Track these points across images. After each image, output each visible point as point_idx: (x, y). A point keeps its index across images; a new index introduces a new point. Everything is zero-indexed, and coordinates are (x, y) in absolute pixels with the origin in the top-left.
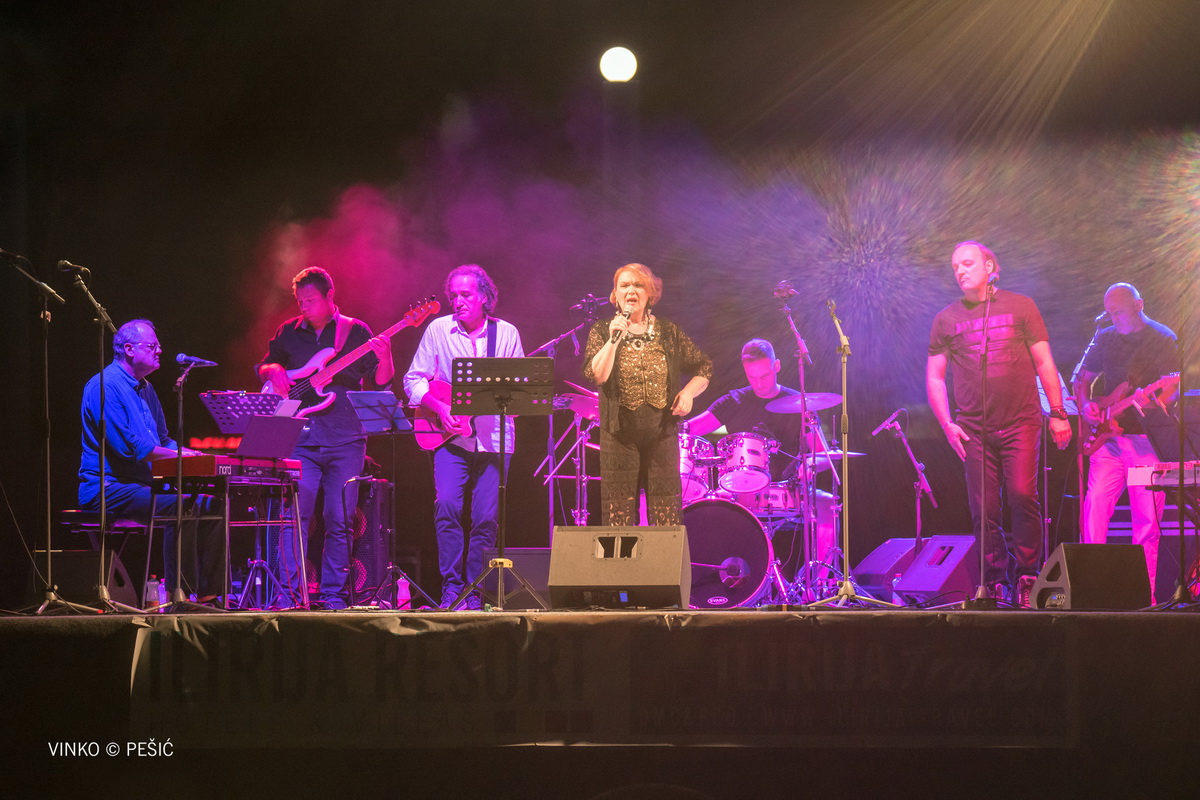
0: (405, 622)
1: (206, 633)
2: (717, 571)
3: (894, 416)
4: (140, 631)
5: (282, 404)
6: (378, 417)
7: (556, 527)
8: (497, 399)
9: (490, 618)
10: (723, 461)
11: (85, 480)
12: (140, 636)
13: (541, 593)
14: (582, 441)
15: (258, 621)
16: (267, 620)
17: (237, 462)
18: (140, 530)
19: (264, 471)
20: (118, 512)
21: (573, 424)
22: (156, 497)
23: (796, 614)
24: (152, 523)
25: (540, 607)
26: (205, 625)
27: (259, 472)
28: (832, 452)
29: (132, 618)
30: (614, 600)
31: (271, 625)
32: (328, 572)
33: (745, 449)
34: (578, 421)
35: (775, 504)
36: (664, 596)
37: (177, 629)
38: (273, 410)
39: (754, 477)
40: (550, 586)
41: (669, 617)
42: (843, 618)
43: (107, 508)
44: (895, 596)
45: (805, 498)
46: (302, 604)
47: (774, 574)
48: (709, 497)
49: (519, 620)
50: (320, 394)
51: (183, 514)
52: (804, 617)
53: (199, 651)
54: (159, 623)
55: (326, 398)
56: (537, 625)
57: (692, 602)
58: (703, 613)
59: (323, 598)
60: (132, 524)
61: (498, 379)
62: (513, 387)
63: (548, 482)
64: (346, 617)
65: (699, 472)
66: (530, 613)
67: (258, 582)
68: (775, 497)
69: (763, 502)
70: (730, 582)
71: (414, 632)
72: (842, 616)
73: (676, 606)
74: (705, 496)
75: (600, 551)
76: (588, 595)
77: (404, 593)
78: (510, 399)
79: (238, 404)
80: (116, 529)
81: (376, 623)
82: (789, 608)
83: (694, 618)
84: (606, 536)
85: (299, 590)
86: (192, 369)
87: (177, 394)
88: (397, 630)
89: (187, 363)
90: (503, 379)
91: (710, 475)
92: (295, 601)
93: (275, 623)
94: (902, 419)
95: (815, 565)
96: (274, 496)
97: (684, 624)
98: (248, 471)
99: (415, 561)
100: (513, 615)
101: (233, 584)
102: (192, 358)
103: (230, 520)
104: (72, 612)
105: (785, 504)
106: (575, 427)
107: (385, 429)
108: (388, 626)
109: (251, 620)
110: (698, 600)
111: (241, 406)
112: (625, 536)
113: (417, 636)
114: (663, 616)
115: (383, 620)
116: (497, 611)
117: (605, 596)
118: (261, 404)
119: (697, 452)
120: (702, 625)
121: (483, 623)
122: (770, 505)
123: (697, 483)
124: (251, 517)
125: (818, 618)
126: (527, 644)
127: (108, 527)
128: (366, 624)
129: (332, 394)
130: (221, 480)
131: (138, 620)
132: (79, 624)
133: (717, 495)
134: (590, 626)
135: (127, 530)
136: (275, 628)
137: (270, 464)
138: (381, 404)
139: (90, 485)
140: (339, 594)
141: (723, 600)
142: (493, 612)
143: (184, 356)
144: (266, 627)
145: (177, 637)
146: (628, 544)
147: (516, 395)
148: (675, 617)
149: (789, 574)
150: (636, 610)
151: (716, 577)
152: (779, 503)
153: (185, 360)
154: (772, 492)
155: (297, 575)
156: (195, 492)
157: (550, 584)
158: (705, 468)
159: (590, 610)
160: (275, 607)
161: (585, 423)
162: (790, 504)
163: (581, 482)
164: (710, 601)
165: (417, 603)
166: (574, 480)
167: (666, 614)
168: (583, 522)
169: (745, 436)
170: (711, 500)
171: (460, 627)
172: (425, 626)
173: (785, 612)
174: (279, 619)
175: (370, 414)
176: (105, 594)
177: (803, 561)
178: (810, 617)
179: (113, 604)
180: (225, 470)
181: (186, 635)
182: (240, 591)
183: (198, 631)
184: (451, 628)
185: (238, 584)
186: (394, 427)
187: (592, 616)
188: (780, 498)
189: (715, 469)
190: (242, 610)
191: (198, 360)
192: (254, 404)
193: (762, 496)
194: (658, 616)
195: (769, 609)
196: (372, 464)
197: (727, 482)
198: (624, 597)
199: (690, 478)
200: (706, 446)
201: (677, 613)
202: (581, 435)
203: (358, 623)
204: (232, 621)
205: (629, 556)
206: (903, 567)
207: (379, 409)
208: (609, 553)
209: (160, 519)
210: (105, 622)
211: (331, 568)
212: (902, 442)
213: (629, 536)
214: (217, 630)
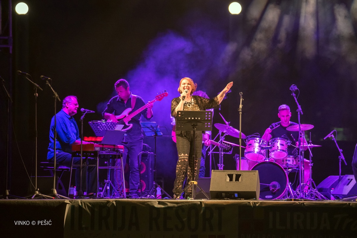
0: (160, 203)
1: (90, 206)
2: (269, 186)
3: (332, 132)
4: (67, 205)
5: (117, 126)
6: (150, 131)
7: (213, 170)
8: (192, 125)
9: (189, 202)
10: (271, 148)
11: (50, 151)
12: (68, 207)
13: (207, 193)
14: (222, 140)
15: (108, 202)
16: (112, 202)
17: (101, 146)
18: (68, 169)
19: (111, 150)
20: (60, 163)
21: (218, 134)
22: (73, 158)
23: (297, 202)
24: (72, 167)
25: (207, 198)
26: (90, 203)
27: (109, 150)
28: (309, 145)
29: (65, 200)
30: (233, 196)
31: (113, 203)
32: (132, 185)
33: (279, 143)
34: (220, 133)
35: (289, 163)
36: (250, 195)
37: (80, 204)
38: (114, 128)
39: (282, 153)
40: (211, 191)
41: (252, 202)
42: (314, 204)
43: (56, 161)
44: (332, 196)
45: (300, 161)
46: (123, 196)
47: (289, 188)
48: (266, 160)
49: (199, 203)
50: (127, 124)
51: (83, 164)
52: (300, 203)
53: (88, 212)
54: (74, 202)
55: (129, 126)
56: (206, 204)
57: (260, 197)
58: (264, 201)
59: (131, 194)
60: (65, 167)
61: (193, 118)
62: (198, 121)
63: (210, 154)
64: (139, 201)
65: (263, 152)
66: (203, 200)
67: (108, 188)
68: (289, 161)
69: (285, 163)
70: (273, 190)
71: (163, 206)
72: (313, 203)
73: (255, 199)
74: (265, 160)
75: (228, 179)
76: (223, 194)
77: (159, 193)
78: (197, 125)
79: (102, 126)
80: (59, 169)
81: (149, 203)
82: (295, 200)
83: (261, 203)
84: (230, 174)
85: (122, 191)
86: (86, 114)
87: (81, 122)
88: (157, 205)
89: (85, 112)
90: (194, 118)
91: (266, 153)
92: (121, 195)
93: (114, 203)
94: (335, 134)
95: (303, 185)
96: (114, 158)
97: (257, 205)
98: (105, 149)
99: (162, 181)
100: (198, 201)
101: (99, 188)
102: (86, 110)
103: (99, 166)
104: (44, 198)
105: (293, 163)
106: (219, 135)
107: (153, 135)
108: (154, 204)
109: (106, 201)
110: (262, 197)
111: (103, 126)
112: (237, 174)
113: (164, 208)
114: (250, 202)
115: (152, 202)
116: (192, 200)
117: (230, 195)
118: (110, 126)
119: (262, 144)
120: (264, 205)
121: (187, 204)
122: (287, 164)
123: (262, 155)
124: (106, 165)
125: (305, 204)
126: (202, 211)
127: (57, 168)
128: (146, 203)
129: (131, 125)
130: (96, 153)
131: (67, 201)
132: (46, 203)
133: (269, 160)
134: (224, 205)
135: (63, 169)
136: (114, 205)
137: (113, 147)
138: (152, 127)
139: (51, 153)
140: (136, 193)
141: (271, 197)
142: (190, 200)
143: (83, 109)
144: (111, 204)
145: (80, 207)
146: (238, 177)
147: (199, 124)
148: (254, 203)
149: (294, 188)
150: (241, 200)
151: (268, 188)
152: (290, 163)
153: (84, 110)
154: (288, 159)
155: (121, 186)
156: (87, 156)
157: (210, 190)
158: (265, 150)
159: (224, 199)
160: (114, 197)
161: (223, 134)
162: (295, 163)
163: (221, 154)
164: (266, 197)
165: (163, 196)
166: (219, 154)
167: (251, 201)
168: (222, 168)
169: (279, 139)
170: (267, 161)
171: (179, 205)
172: (167, 204)
173: (293, 201)
174: (116, 201)
175: (148, 130)
176: (55, 192)
177: (299, 184)
178: (302, 203)
179: (58, 195)
180: (97, 149)
181: (84, 207)
182: (102, 191)
183: (87, 205)
184: (176, 205)
185: (101, 188)
186: (156, 135)
187: (225, 202)
188: (291, 161)
189: (268, 151)
190: (102, 198)
191: (88, 110)
192: (107, 126)
193: (285, 160)
194: (248, 202)
195: (288, 200)
196: (148, 147)
197: (272, 155)
198: (236, 195)
199: (259, 154)
200: (265, 142)
201: (255, 201)
202: (221, 138)
203: (143, 203)
204: (100, 202)
205: (238, 181)
206: (335, 186)
207: (151, 128)
208: (231, 180)
209: (75, 165)
210: (55, 202)
211: (133, 184)
212: (334, 141)
213: (238, 174)
214: (94, 205)
